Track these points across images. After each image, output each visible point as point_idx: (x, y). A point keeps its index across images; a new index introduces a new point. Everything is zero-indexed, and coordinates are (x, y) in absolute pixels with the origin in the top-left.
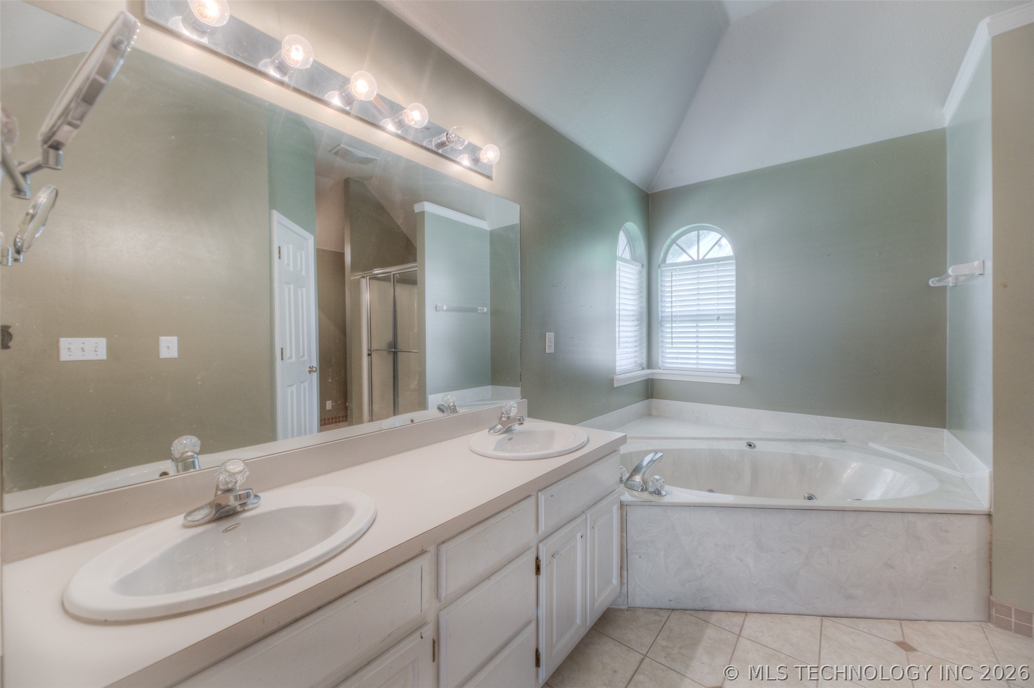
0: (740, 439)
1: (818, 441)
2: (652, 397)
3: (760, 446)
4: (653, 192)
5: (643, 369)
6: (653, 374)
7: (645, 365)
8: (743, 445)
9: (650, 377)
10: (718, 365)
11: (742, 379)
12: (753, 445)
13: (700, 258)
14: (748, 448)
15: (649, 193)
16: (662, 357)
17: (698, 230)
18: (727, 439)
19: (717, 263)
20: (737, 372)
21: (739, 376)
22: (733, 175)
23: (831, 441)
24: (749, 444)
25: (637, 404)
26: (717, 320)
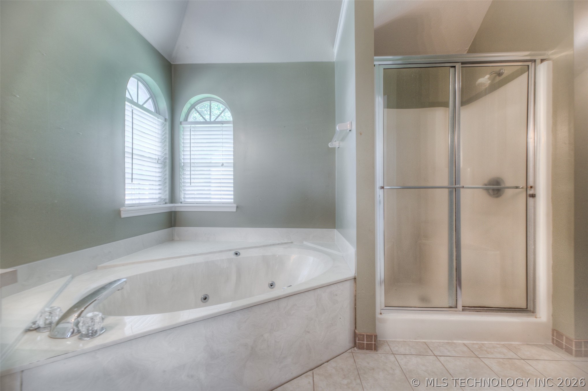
0: (230, 250)
1: (278, 244)
2: (174, 225)
3: (244, 254)
4: (175, 63)
5: (166, 203)
6: (175, 207)
7: (167, 201)
8: (231, 255)
9: (173, 210)
10: (223, 198)
11: (237, 207)
12: (238, 254)
13: (212, 120)
14: (235, 257)
15: (172, 63)
16: (184, 194)
17: (210, 101)
18: (221, 251)
19: (222, 125)
20: (234, 203)
21: (235, 205)
22: (231, 63)
23: (285, 243)
24: (236, 253)
25: (156, 232)
26: (222, 166)
